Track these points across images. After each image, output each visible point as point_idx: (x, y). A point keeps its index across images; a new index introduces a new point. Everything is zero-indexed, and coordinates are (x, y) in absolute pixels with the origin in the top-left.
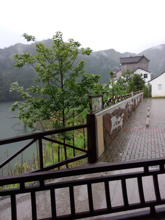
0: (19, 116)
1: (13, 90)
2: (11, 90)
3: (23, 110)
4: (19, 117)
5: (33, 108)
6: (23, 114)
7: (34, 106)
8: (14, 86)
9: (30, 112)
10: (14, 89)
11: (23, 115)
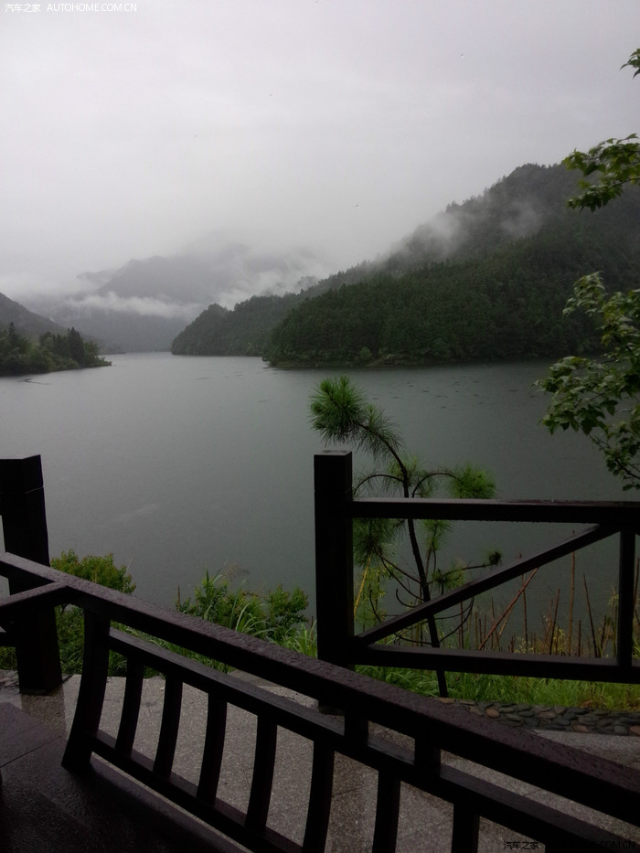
0: (547, 417)
1: (576, 306)
2: (570, 309)
3: (572, 395)
4: (548, 423)
5: (619, 386)
6: (566, 412)
7: (627, 381)
8: (584, 291)
9: (603, 404)
10: (578, 304)
11: (567, 414)
